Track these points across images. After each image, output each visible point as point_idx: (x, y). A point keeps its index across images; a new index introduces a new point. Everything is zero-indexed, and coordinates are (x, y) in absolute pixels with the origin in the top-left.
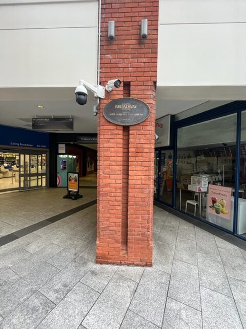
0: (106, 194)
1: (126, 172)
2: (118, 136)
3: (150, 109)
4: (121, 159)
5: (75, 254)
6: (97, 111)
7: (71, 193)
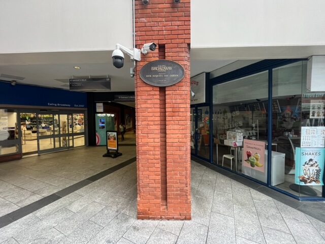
0: (145, 153)
1: (164, 131)
2: (155, 97)
3: (185, 70)
4: (158, 118)
5: (117, 211)
6: (134, 73)
7: (110, 151)
